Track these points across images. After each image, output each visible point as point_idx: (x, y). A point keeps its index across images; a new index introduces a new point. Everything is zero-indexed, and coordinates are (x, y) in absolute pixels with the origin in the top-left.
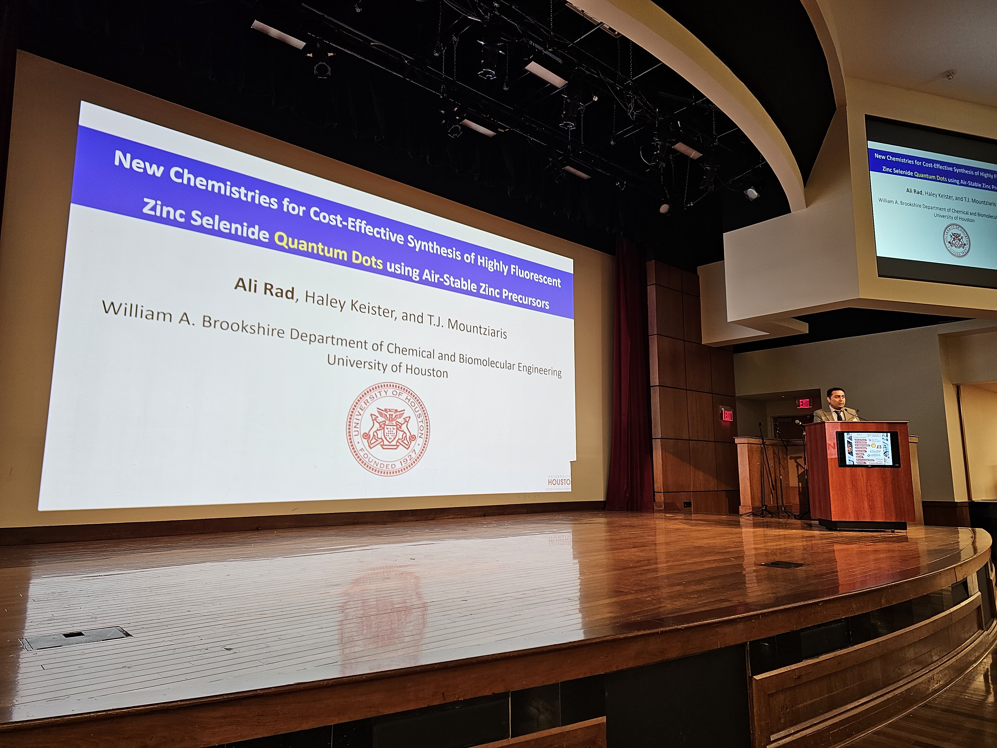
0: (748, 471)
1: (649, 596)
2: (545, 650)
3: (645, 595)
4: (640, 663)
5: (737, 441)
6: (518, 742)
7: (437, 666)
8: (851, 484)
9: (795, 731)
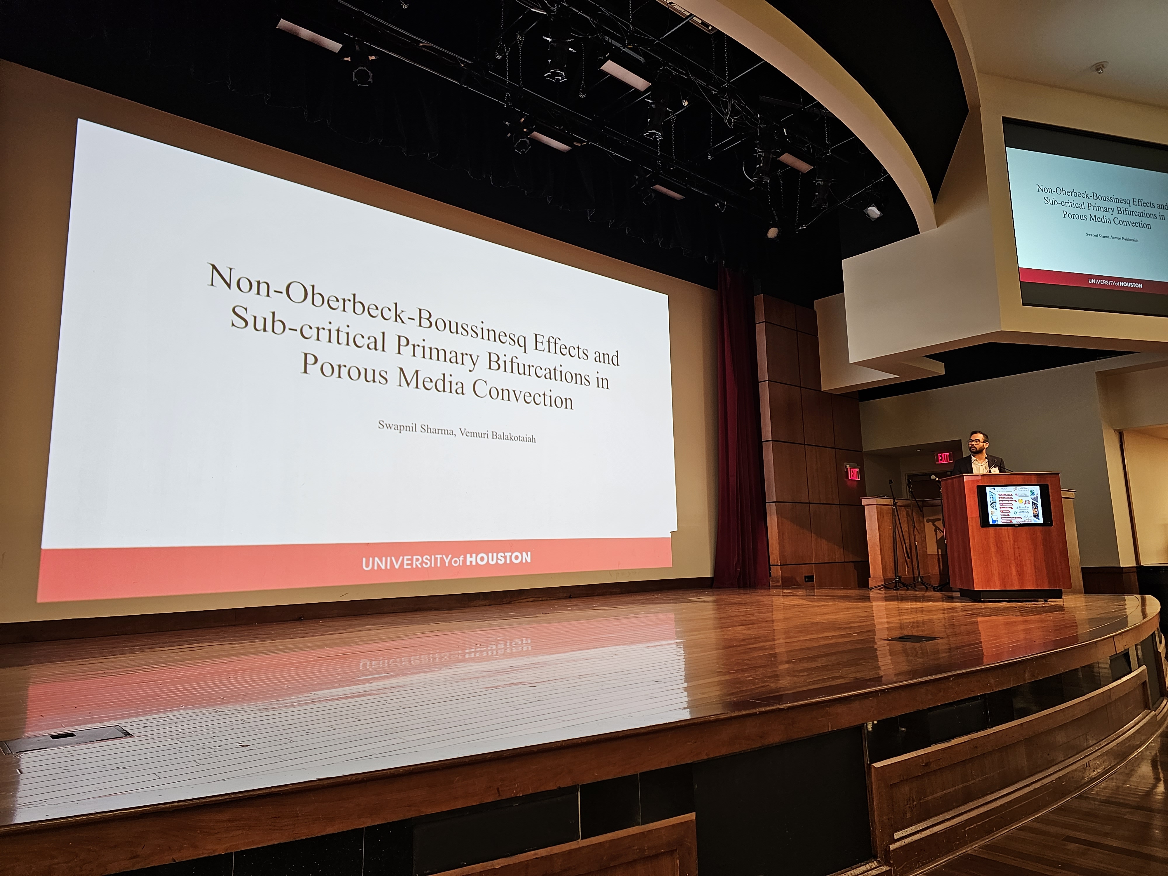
0: (878, 537)
1: (751, 676)
2: (621, 735)
3: (746, 675)
4: (736, 749)
5: (864, 502)
6: (588, 844)
7: (489, 756)
8: (996, 547)
9: (924, 827)
